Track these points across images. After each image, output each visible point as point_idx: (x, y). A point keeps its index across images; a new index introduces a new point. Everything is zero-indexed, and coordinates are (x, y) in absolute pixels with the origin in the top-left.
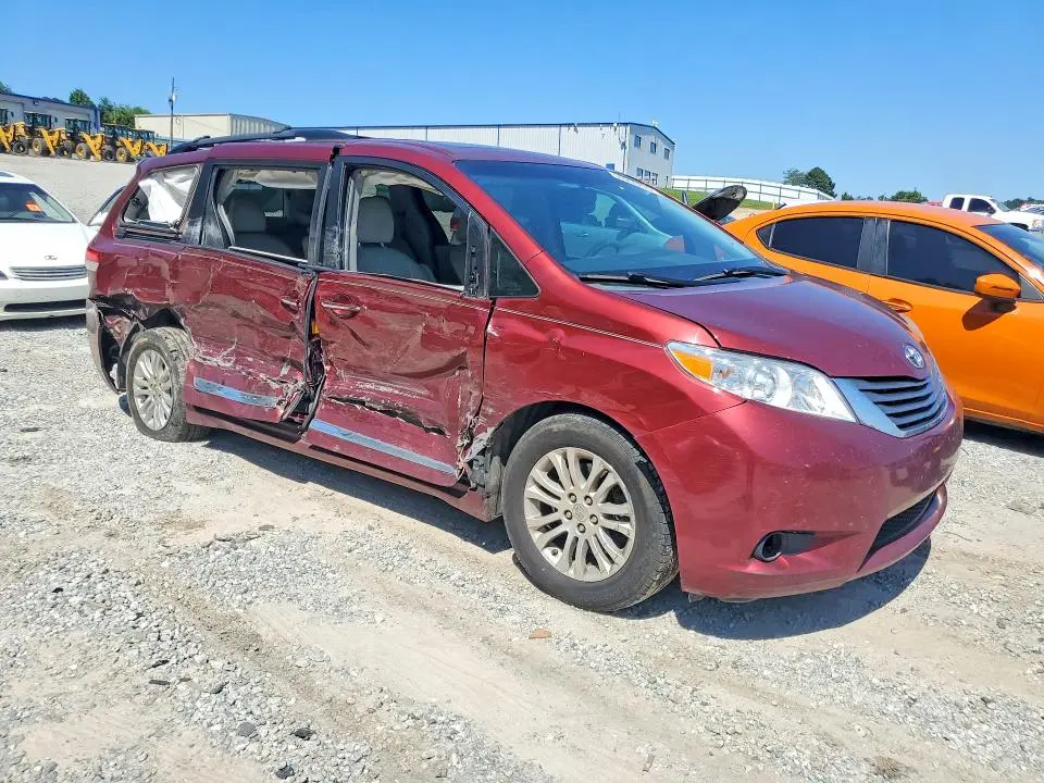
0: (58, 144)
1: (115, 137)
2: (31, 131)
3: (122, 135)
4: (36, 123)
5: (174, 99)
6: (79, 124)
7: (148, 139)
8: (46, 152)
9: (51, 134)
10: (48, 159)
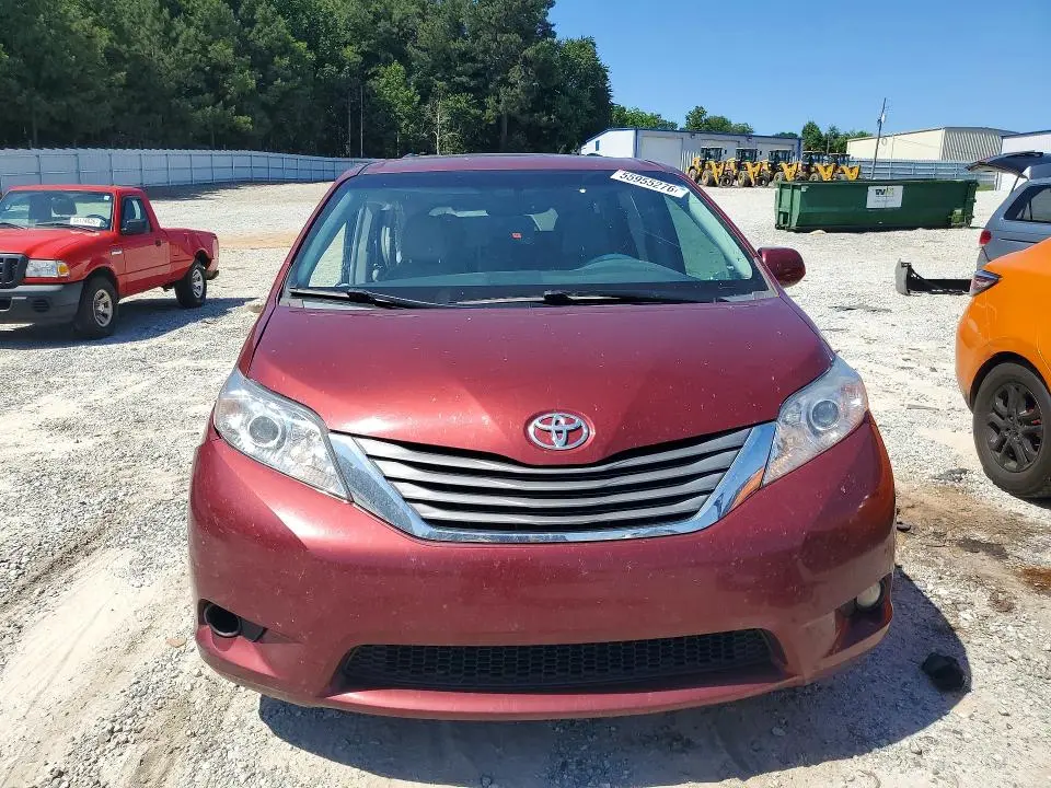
0: (759, 175)
1: (811, 165)
2: (739, 166)
3: (818, 161)
4: (745, 156)
5: (883, 120)
6: (780, 155)
7: (843, 162)
8: (748, 184)
9: (755, 166)
10: (750, 189)
